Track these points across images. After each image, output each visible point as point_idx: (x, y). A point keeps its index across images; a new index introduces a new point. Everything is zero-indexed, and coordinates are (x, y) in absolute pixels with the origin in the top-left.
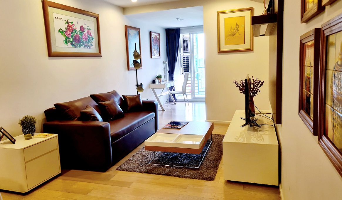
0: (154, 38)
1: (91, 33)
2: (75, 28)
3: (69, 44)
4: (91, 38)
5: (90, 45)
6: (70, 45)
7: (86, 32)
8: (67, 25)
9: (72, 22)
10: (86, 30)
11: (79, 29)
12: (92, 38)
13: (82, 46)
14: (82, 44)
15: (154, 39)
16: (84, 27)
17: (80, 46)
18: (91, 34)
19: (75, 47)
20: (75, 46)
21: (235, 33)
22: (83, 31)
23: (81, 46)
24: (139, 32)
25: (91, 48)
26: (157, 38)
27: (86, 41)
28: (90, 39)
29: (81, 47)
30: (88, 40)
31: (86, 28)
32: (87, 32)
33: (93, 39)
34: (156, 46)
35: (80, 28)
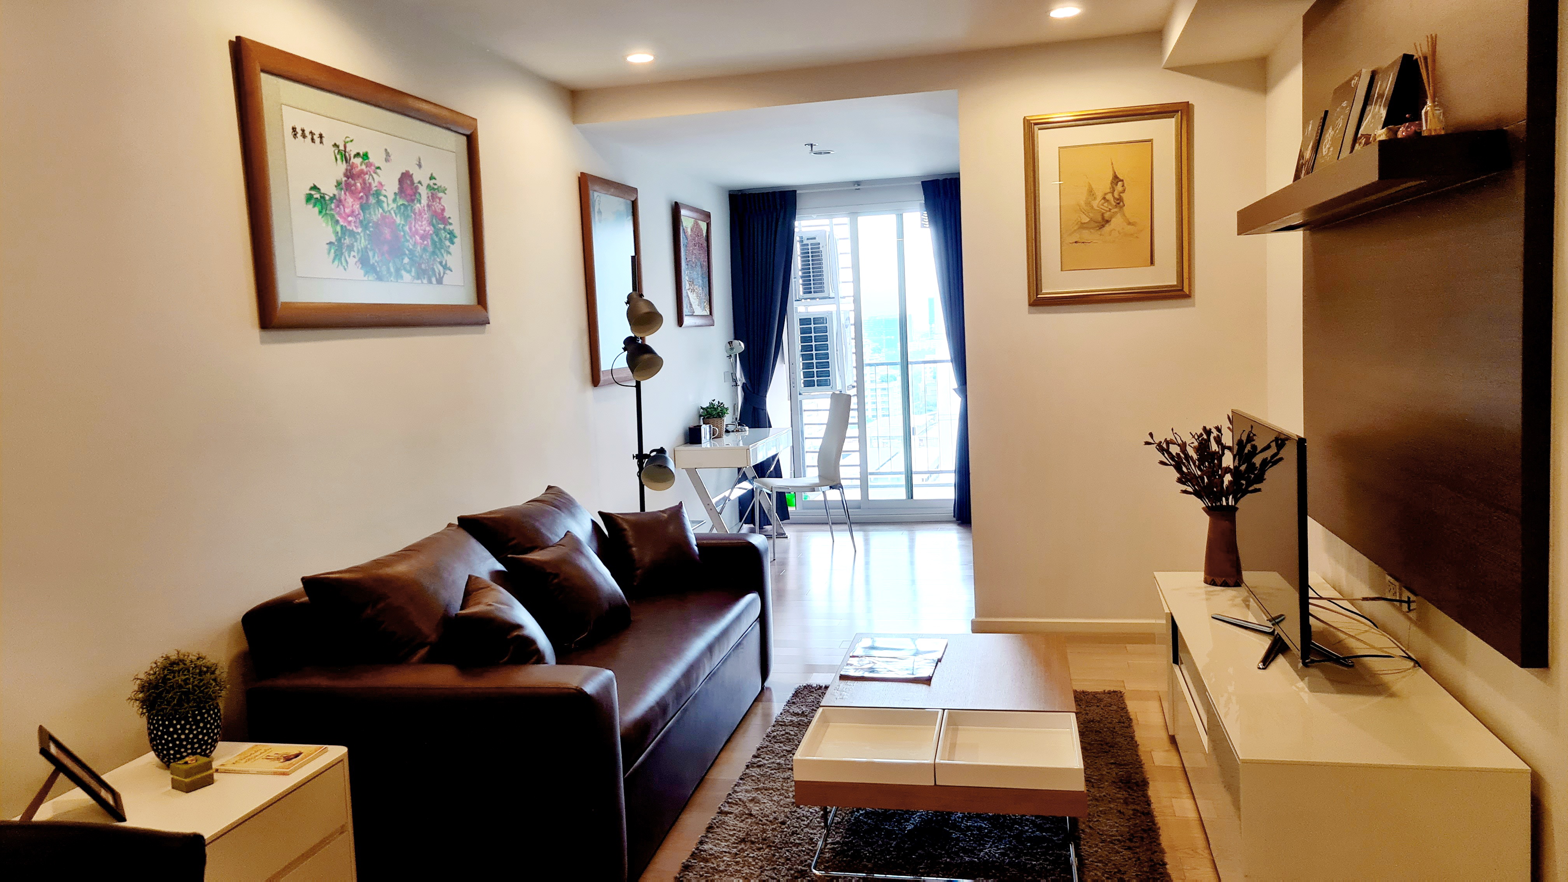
0: (689, 230)
1: (443, 210)
2: (376, 184)
3: (352, 261)
4: (443, 234)
5: (441, 269)
6: (354, 270)
7: (424, 201)
8: (342, 167)
9: (365, 156)
10: (423, 191)
11: (395, 187)
12: (451, 233)
13: (409, 272)
14: (406, 260)
15: (690, 238)
16: (416, 181)
17: (398, 271)
18: (446, 214)
19: (380, 278)
20: (377, 273)
21: (1107, 215)
22: (413, 201)
23: (403, 273)
24: (634, 205)
25: (445, 281)
26: (702, 235)
27: (424, 250)
28: (440, 239)
29: (402, 277)
30: (434, 243)
31: (425, 185)
32: (429, 206)
33: (452, 235)
34: (699, 269)
35: (401, 181)
